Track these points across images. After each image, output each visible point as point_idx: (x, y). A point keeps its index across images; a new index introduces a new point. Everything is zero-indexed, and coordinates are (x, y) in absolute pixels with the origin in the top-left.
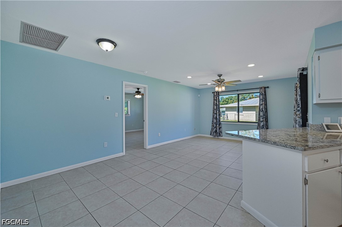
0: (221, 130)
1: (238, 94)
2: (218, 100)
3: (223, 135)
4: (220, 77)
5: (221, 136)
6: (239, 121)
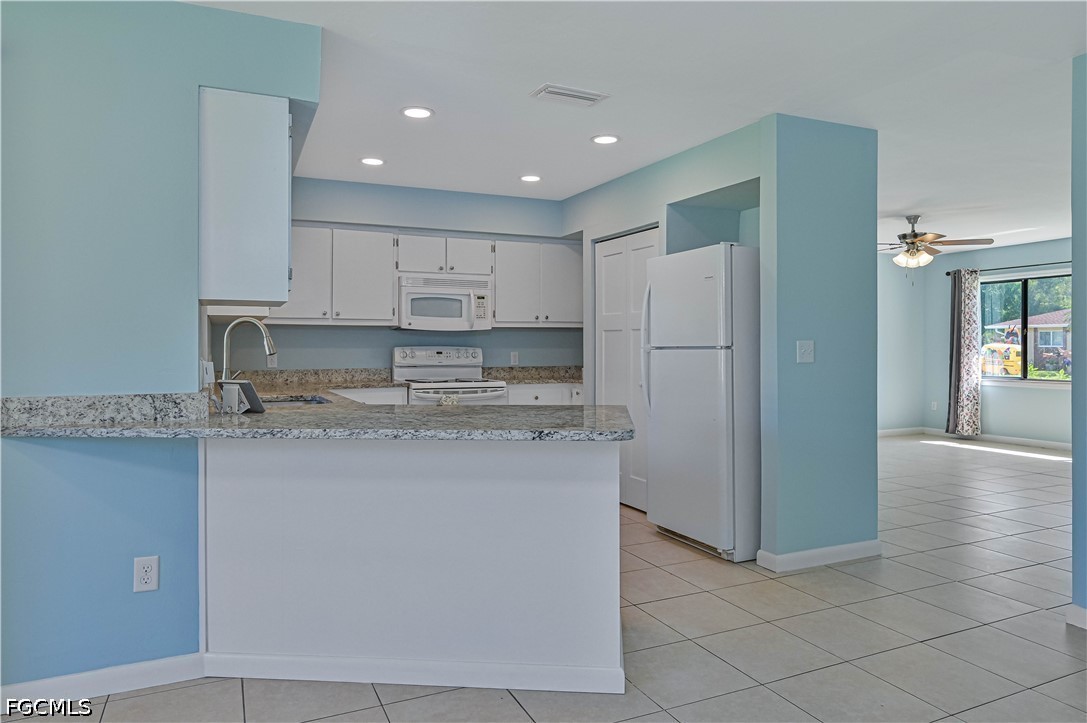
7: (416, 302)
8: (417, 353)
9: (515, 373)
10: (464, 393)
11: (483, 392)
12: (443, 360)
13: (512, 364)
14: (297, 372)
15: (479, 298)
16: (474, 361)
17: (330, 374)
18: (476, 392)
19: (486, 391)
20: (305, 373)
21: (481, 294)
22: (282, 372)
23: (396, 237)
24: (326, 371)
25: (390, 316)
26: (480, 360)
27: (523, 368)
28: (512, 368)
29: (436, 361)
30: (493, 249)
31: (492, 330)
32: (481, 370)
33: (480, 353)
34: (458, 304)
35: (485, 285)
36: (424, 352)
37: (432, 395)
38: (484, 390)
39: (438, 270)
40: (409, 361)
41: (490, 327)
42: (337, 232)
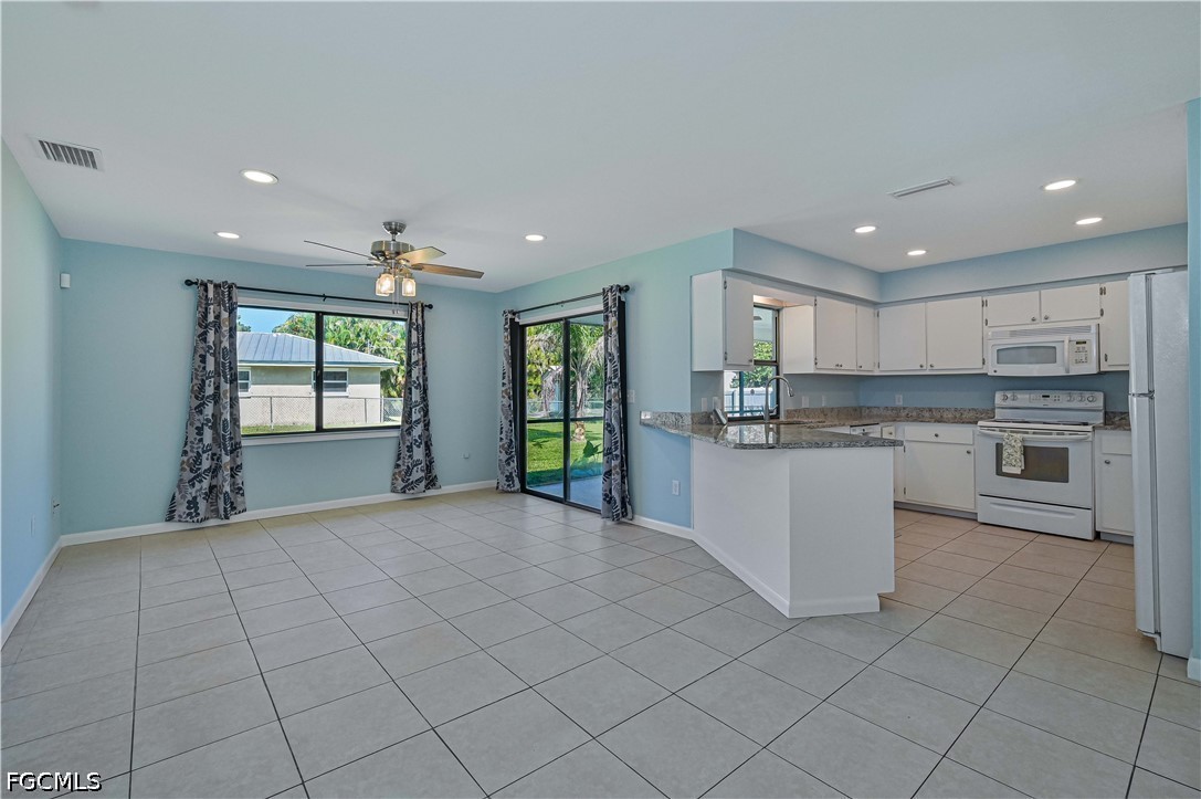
0: (240, 482)
1: (317, 313)
2: (225, 329)
3: (248, 505)
4: (394, 232)
5: (240, 508)
6: (319, 429)
7: (1002, 352)
8: (1019, 396)
10: (1034, 433)
11: (1058, 434)
12: (1050, 403)
14: (916, 408)
15: (1078, 343)
16: (1090, 405)
18: (1051, 434)
19: (1063, 434)
20: (922, 410)
21: (1081, 339)
22: (904, 408)
23: (985, 301)
24: (938, 409)
25: (980, 365)
26: (1100, 403)
29: (1041, 403)
30: (1103, 292)
31: (1101, 374)
32: (1101, 414)
33: (1100, 396)
34: (1052, 351)
35: (1088, 329)
36: (1027, 396)
37: (997, 433)
38: (1061, 432)
39: (1029, 321)
40: (1009, 403)
41: (1095, 372)
42: (931, 304)
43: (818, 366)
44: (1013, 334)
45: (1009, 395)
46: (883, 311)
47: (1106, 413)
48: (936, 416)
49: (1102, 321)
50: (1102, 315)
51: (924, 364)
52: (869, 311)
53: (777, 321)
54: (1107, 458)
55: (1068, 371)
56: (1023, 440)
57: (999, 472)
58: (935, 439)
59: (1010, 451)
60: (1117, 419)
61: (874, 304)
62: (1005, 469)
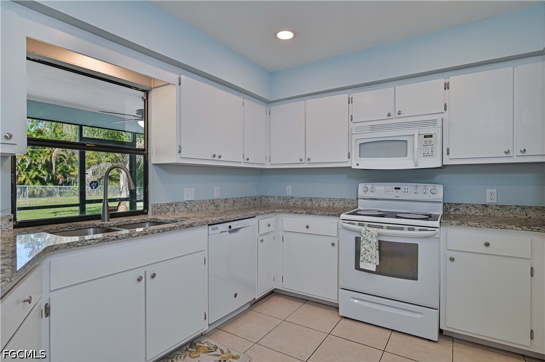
7: (362, 147)
8: (376, 188)
9: (490, 210)
10: (388, 228)
11: (409, 229)
12: (400, 194)
13: (488, 201)
14: (301, 198)
15: (425, 137)
16: (432, 197)
17: (319, 201)
18: (402, 229)
19: (413, 230)
21: (428, 132)
22: (292, 198)
23: (350, 96)
25: (346, 159)
26: (440, 195)
27: (502, 206)
28: (486, 206)
29: (394, 194)
30: (447, 87)
31: (444, 166)
32: (441, 205)
33: (440, 189)
34: (404, 144)
35: (434, 122)
36: (383, 188)
37: (357, 227)
38: (411, 228)
39: (386, 117)
40: (369, 195)
41: (440, 165)
42: (310, 102)
43: (183, 154)
44: (373, 128)
45: (369, 185)
46: (275, 109)
47: (444, 204)
48: (308, 208)
49: (445, 115)
50: (445, 109)
51: (303, 158)
52: (261, 108)
53: (146, 101)
54: (452, 254)
55: (416, 165)
56: (379, 235)
57: (357, 267)
58: (307, 231)
59: (367, 246)
60: (452, 210)
61: (268, 102)
62: (362, 266)
